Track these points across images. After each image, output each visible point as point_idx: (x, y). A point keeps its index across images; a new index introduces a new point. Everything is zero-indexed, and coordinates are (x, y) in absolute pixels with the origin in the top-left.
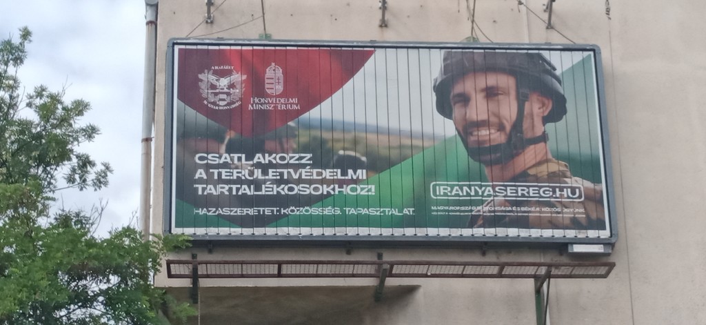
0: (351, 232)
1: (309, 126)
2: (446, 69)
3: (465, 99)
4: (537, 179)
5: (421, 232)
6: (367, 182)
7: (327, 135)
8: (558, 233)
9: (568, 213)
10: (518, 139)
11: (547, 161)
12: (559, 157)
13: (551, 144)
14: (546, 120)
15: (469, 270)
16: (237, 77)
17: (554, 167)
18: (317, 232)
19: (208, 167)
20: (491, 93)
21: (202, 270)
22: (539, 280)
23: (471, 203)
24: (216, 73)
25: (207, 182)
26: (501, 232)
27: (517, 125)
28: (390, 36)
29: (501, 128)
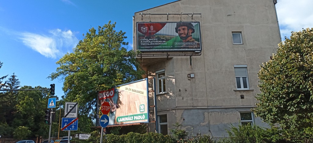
0: (163, 50)
1: (157, 35)
2: (177, 26)
3: (180, 30)
4: (190, 42)
5: (173, 50)
6: (166, 43)
7: (160, 36)
8: (193, 49)
9: (195, 47)
10: (188, 36)
11: (192, 39)
12: (193, 38)
13: (192, 36)
14: (192, 33)
15: (180, 55)
16: (146, 28)
17: (193, 40)
18: (158, 50)
19: (143, 41)
20: (184, 29)
21: (142, 55)
22: (190, 56)
23: (181, 45)
24: (143, 27)
25: (142, 43)
26: (185, 49)
27: (187, 34)
28: (169, 21)
29: (185, 34)
